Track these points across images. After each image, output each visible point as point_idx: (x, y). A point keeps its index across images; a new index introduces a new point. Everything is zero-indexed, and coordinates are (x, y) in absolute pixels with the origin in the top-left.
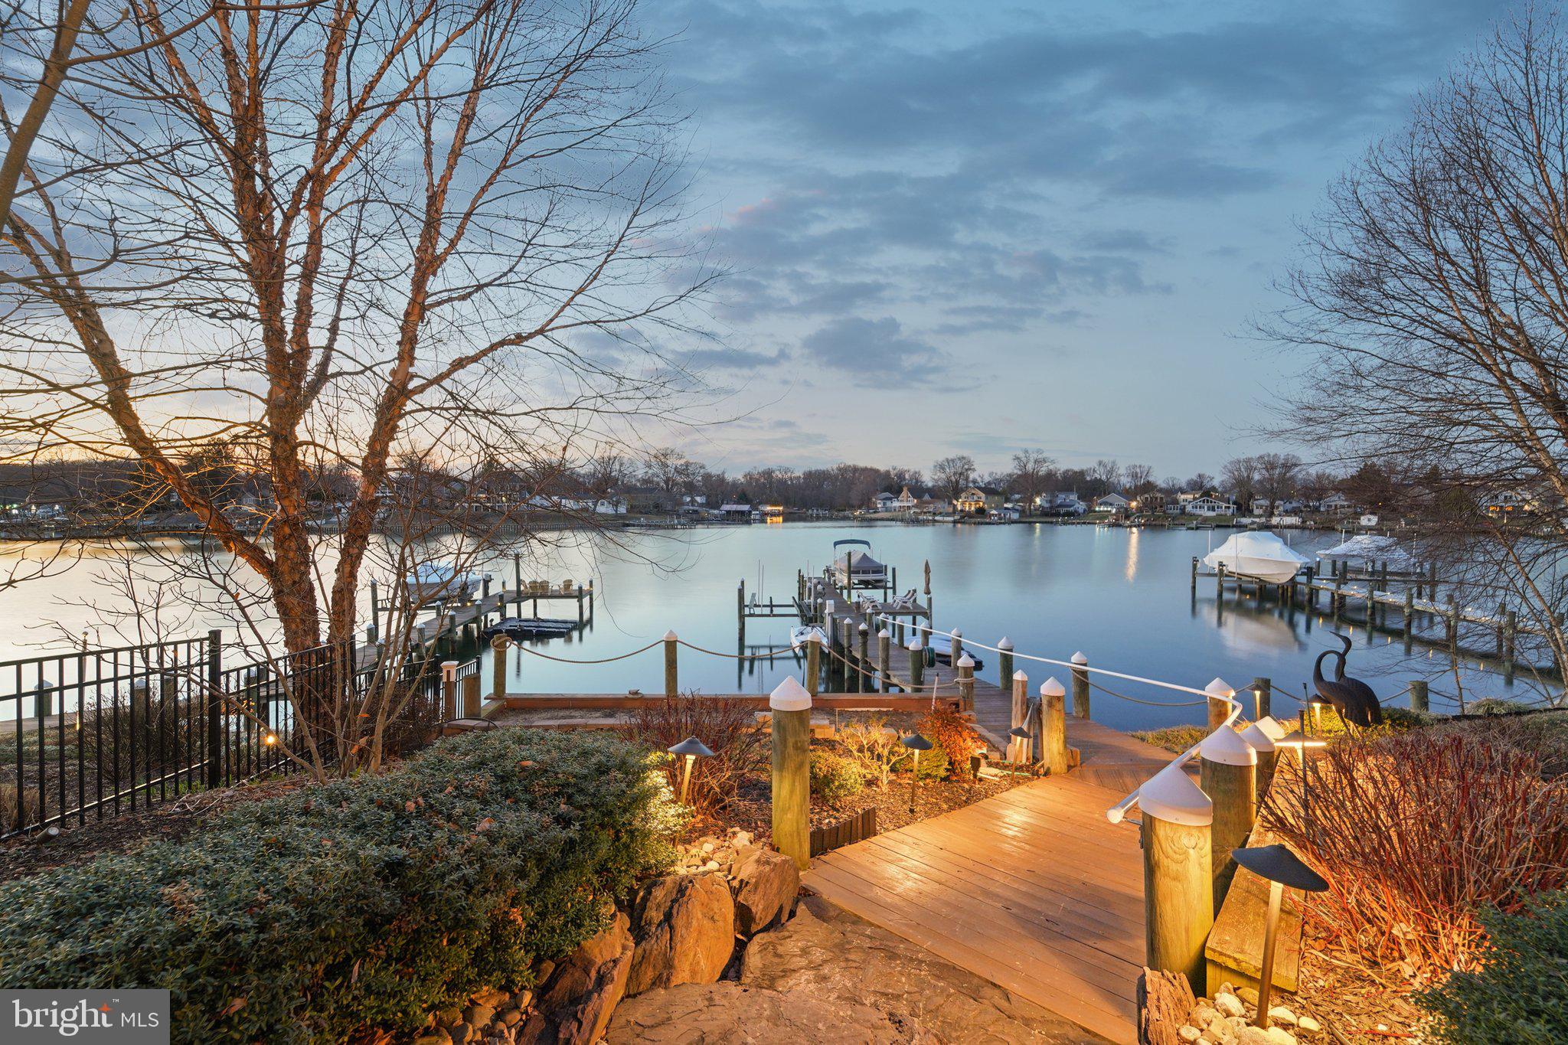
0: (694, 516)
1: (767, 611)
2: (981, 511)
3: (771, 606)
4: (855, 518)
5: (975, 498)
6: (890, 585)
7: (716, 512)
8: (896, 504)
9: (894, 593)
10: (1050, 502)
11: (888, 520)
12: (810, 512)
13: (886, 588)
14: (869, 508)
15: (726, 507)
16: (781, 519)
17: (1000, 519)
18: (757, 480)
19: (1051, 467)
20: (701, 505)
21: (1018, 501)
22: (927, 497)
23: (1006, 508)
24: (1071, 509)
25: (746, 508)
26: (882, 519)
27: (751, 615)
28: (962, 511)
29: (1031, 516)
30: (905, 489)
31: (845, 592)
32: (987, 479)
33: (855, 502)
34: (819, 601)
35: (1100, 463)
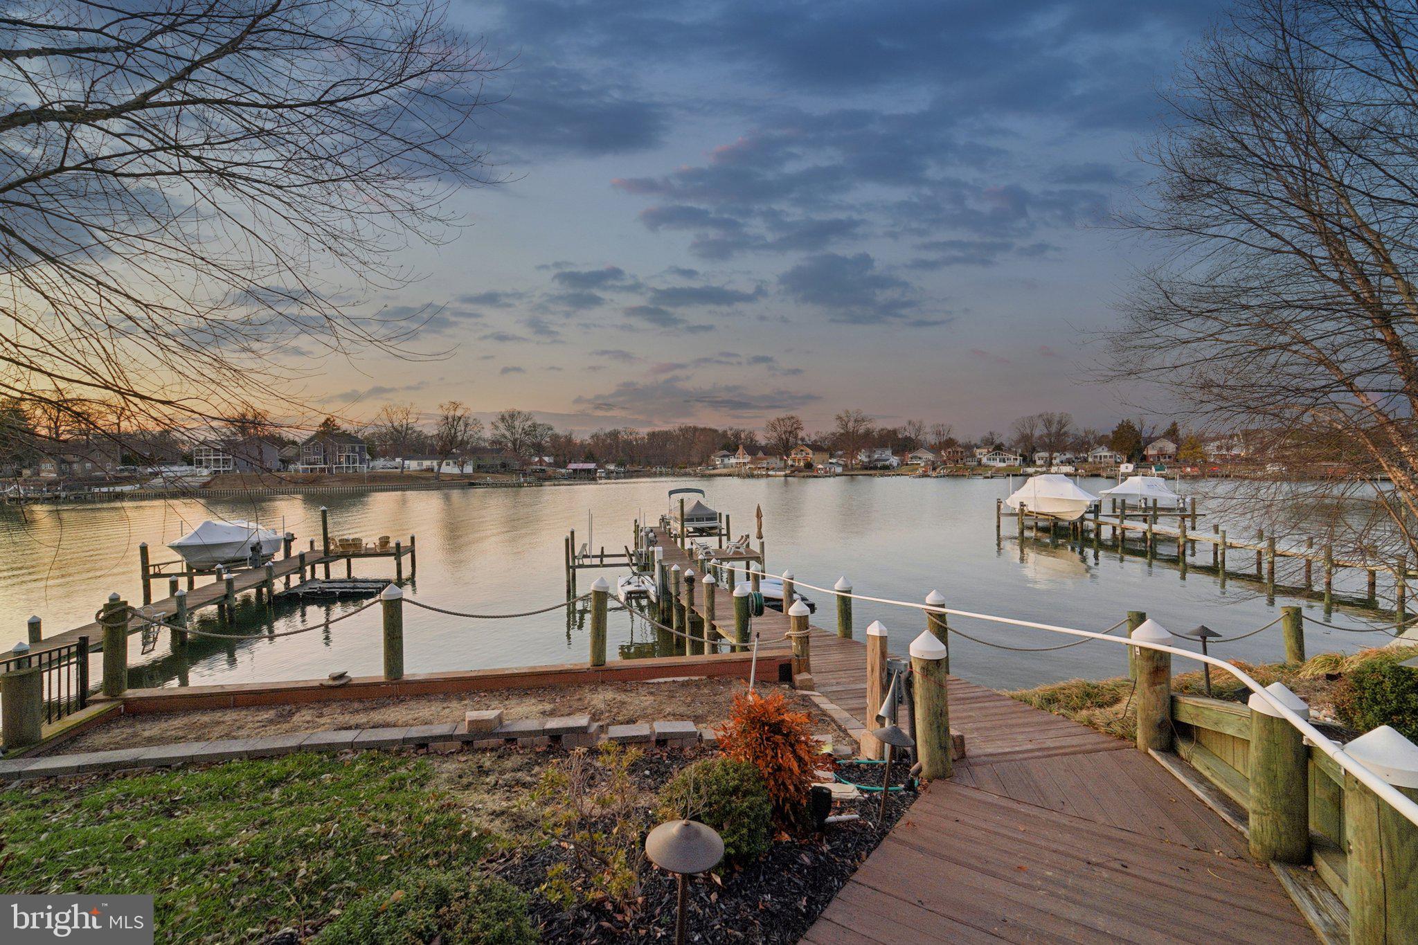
0: (541, 475)
1: (597, 561)
2: (809, 466)
3: (602, 556)
4: (696, 475)
5: (804, 454)
6: (724, 532)
7: (563, 471)
8: (733, 461)
9: (729, 539)
10: (869, 457)
11: (725, 475)
12: (654, 469)
13: (720, 535)
14: (708, 465)
15: (573, 466)
17: (826, 472)
18: (603, 441)
19: (869, 426)
20: (550, 465)
21: (841, 457)
22: (760, 454)
23: (831, 464)
24: (887, 463)
25: (592, 466)
26: (720, 475)
27: (581, 566)
28: (792, 466)
29: (852, 469)
30: (741, 447)
31: (679, 540)
32: (813, 438)
33: (696, 460)
34: (651, 549)
35: (910, 423)
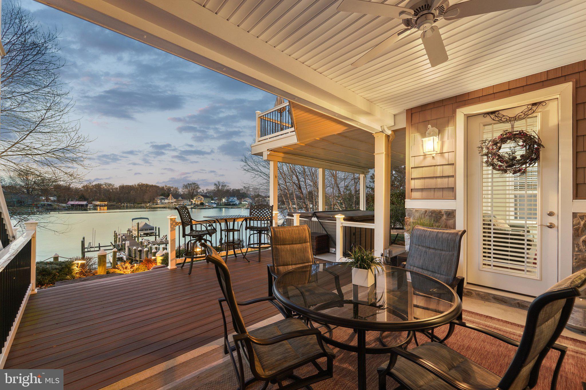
0: (49, 207)
1: (98, 249)
2: (202, 204)
3: (99, 247)
4: (147, 207)
5: (200, 199)
6: (157, 234)
7: (64, 205)
8: (166, 201)
9: (159, 237)
10: (227, 200)
11: (162, 208)
12: (123, 204)
13: (156, 235)
14: (153, 203)
15: (71, 203)
16: (106, 208)
17: (209, 207)
18: (91, 189)
19: (228, 188)
20: (54, 201)
21: (216, 200)
22: (180, 198)
23: (212, 203)
24: (234, 203)
25: (84, 203)
26: (160, 208)
27: (88, 251)
28: (194, 204)
29: (221, 205)
30: (171, 195)
31: (136, 238)
32: (205, 191)
33: (147, 200)
34: (123, 242)
35: (245, 187)
